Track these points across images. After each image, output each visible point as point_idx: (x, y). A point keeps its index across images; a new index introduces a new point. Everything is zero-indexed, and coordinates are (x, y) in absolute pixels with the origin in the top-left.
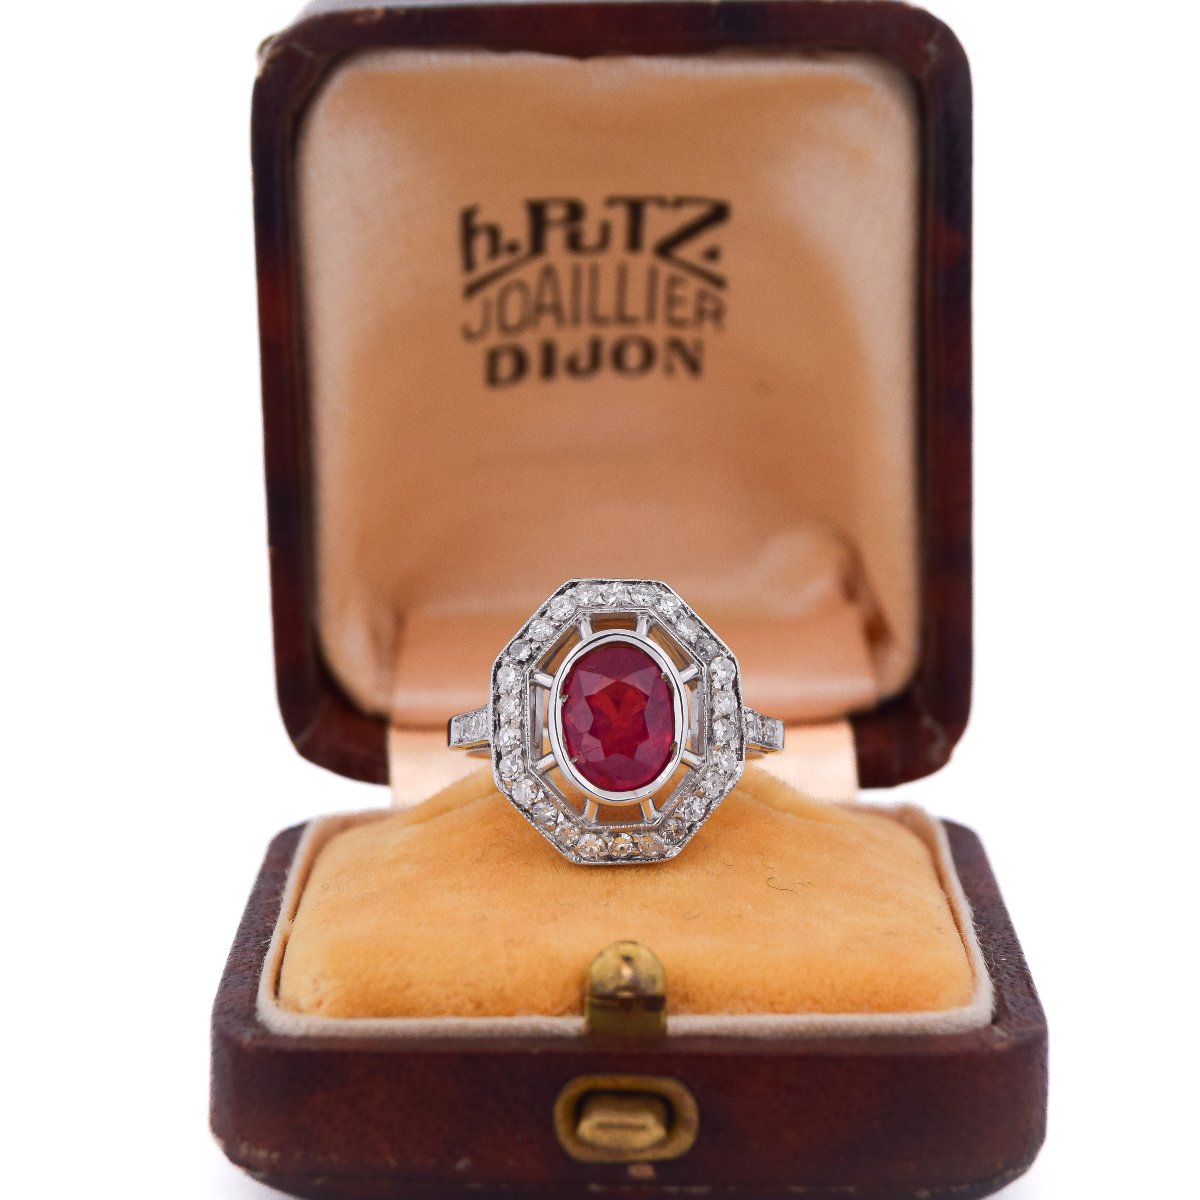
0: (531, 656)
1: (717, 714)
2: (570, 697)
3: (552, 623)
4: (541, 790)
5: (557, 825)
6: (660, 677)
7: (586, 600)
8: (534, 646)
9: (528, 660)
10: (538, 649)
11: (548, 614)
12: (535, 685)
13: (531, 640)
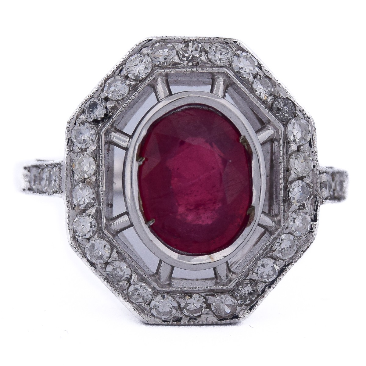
0: (106, 115)
1: (293, 176)
2: (146, 159)
3: (128, 82)
4: (115, 251)
5: (130, 285)
6: (238, 140)
7: (161, 59)
8: (109, 105)
9: (103, 119)
10: (114, 108)
11: (124, 72)
12: (110, 143)
13: (107, 99)
